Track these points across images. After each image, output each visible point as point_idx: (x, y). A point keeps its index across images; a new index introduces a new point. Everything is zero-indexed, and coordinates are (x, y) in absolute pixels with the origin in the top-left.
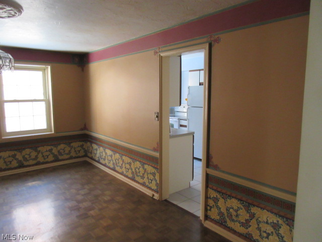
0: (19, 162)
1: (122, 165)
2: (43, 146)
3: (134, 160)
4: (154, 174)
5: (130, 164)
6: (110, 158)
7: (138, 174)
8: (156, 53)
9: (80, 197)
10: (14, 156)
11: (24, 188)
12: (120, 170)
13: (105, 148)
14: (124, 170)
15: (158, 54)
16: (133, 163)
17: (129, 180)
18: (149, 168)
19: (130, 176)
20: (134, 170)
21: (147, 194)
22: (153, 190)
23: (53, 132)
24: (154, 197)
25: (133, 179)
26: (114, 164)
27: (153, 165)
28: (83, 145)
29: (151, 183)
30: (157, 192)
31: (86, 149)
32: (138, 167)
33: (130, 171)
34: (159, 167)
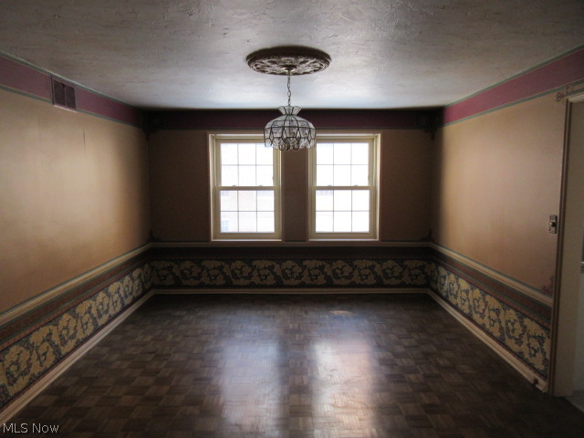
0: (328, 278)
1: (484, 310)
2: (362, 259)
3: (507, 306)
4: (541, 340)
5: (497, 312)
6: (464, 295)
7: (511, 334)
8: (560, 97)
9: (400, 349)
10: (322, 268)
11: (327, 316)
12: (480, 321)
13: (458, 277)
14: (486, 321)
15: (565, 99)
16: (502, 312)
17: (494, 342)
18: (533, 327)
19: (497, 334)
20: (503, 324)
21: (525, 375)
22: (536, 371)
23: (378, 239)
24: (537, 386)
25: (501, 342)
26: (470, 306)
27: (541, 322)
28: (424, 267)
29: (534, 356)
30: (545, 378)
31: (429, 274)
32: (512, 321)
33: (497, 325)
34: (550, 327)
